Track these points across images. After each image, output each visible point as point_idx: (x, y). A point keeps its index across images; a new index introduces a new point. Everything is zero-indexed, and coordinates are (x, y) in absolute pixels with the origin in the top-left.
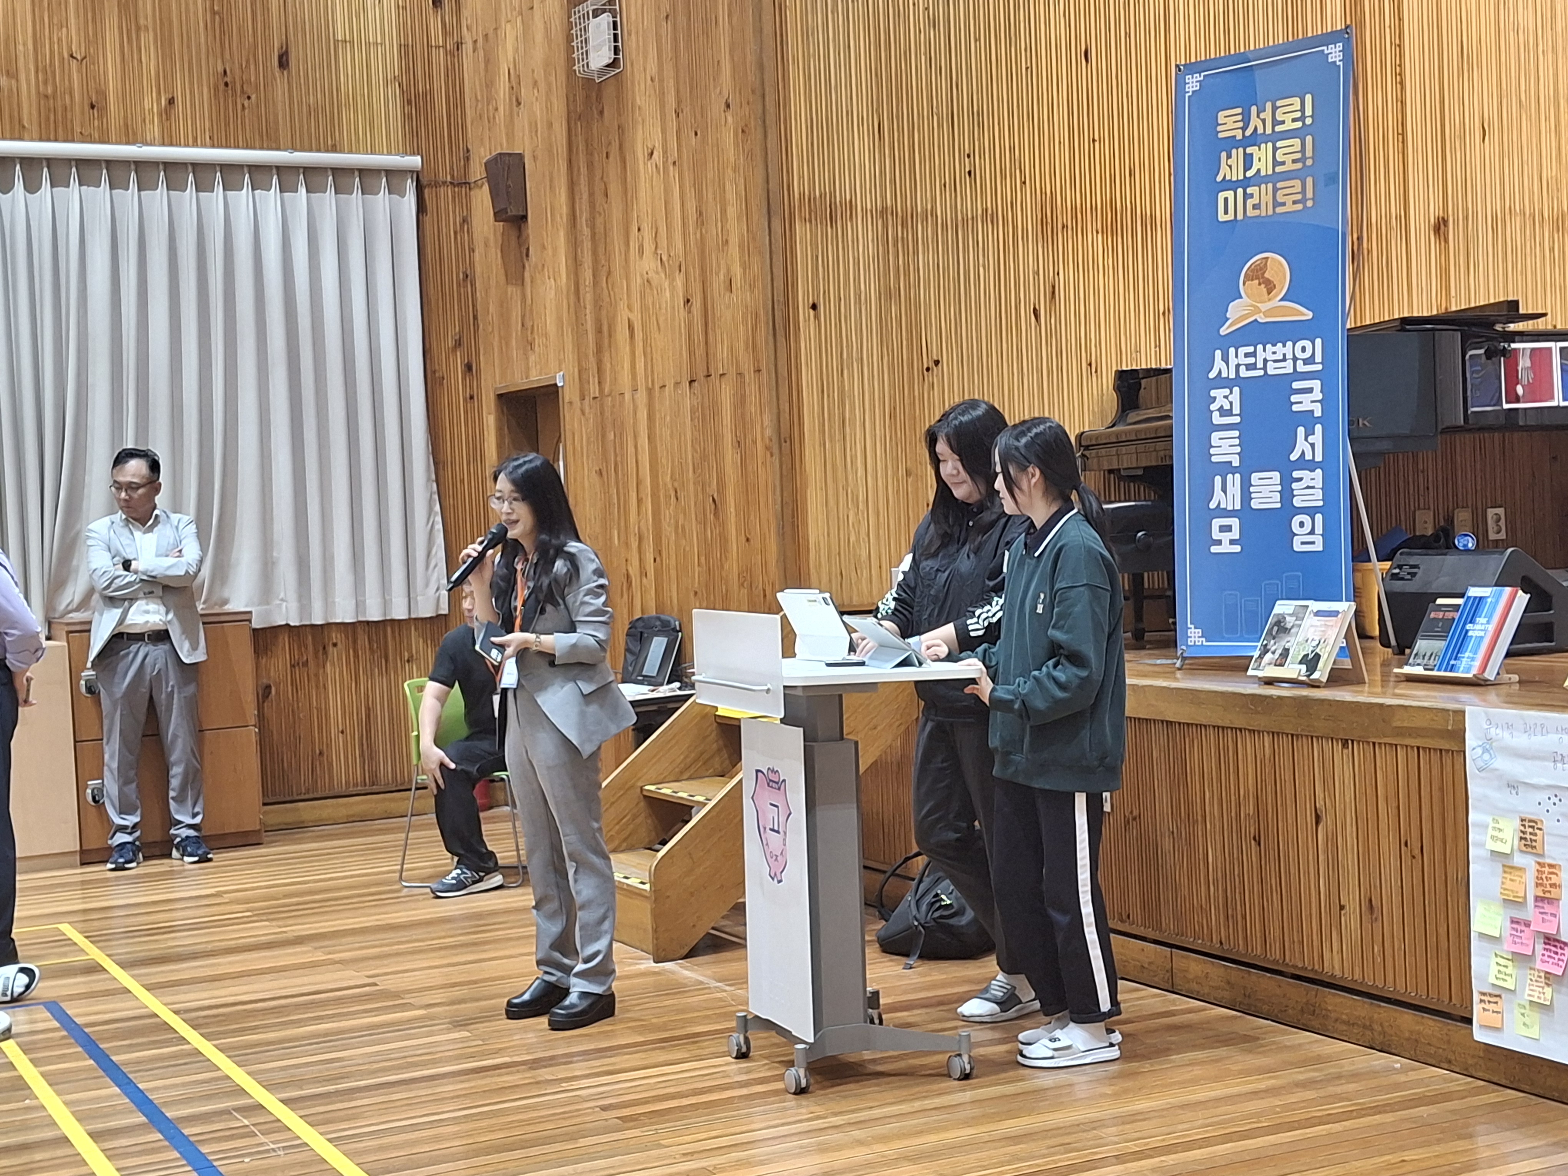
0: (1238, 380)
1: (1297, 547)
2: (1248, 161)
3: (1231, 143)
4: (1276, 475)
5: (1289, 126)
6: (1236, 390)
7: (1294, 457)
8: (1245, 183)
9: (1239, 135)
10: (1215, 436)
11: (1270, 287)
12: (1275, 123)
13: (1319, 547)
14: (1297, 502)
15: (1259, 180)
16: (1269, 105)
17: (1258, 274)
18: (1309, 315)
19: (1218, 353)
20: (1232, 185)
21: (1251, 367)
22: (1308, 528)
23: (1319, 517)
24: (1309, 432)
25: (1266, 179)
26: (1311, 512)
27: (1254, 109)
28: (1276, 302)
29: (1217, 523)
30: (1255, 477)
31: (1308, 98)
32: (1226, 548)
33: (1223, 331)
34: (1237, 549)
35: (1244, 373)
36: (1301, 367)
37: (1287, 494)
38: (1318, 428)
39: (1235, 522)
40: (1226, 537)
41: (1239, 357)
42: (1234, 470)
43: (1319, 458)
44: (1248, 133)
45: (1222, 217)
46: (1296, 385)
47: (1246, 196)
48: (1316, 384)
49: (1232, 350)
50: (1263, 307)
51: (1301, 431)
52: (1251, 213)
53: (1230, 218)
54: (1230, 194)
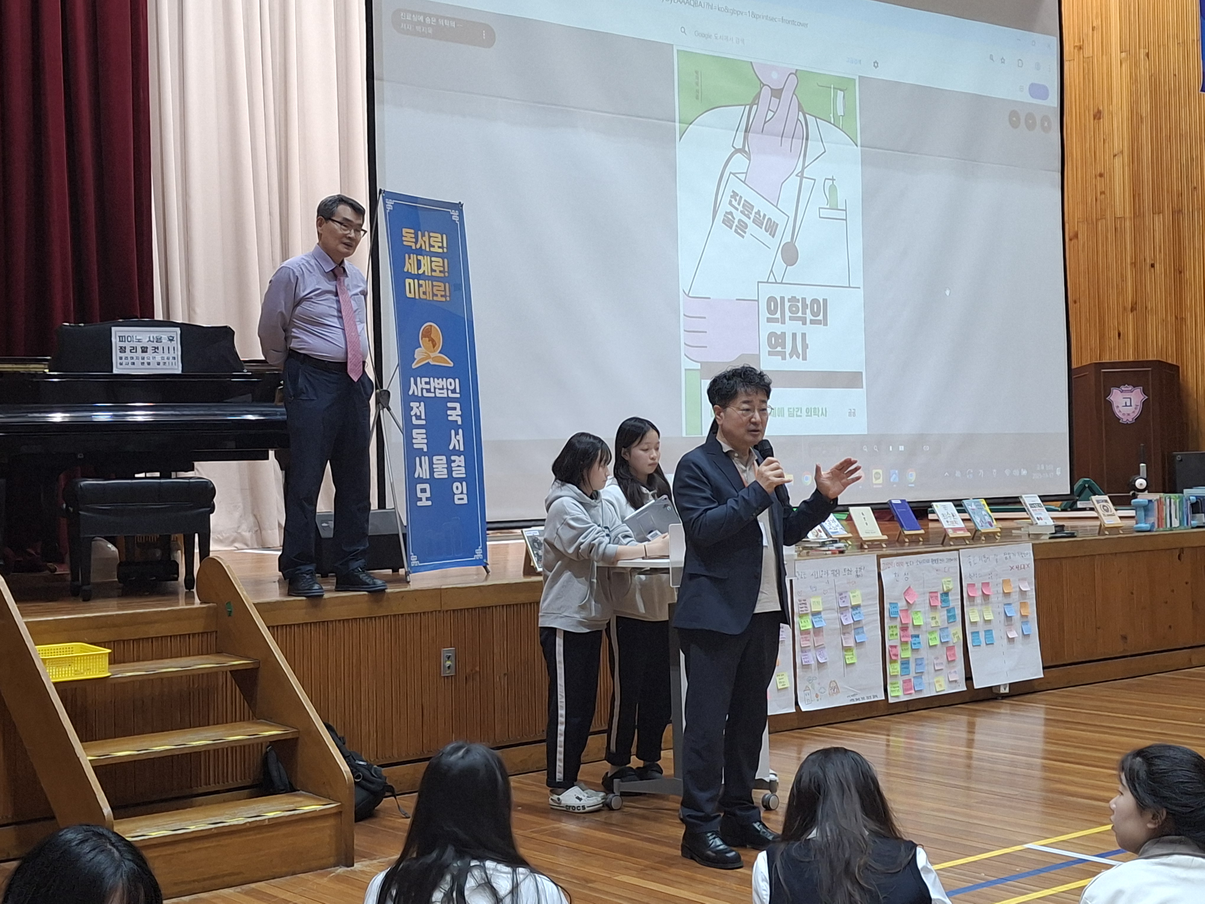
0: (423, 398)
1: (457, 502)
2: (419, 264)
3: (411, 250)
4: (444, 458)
5: (436, 248)
6: (422, 404)
7: (451, 447)
8: (418, 277)
9: (413, 246)
10: (415, 431)
11: (434, 344)
12: (430, 245)
13: (465, 501)
14: (454, 475)
15: (425, 277)
16: (426, 234)
17: (428, 335)
18: (452, 363)
19: (414, 381)
20: (412, 276)
21: (428, 391)
22: (460, 491)
23: (464, 485)
24: (457, 434)
25: (428, 278)
26: (460, 480)
27: (420, 233)
28: (437, 353)
29: (419, 487)
30: (435, 458)
31: (444, 234)
32: (424, 503)
33: (414, 366)
34: (429, 503)
35: (426, 394)
36: (450, 394)
37: (450, 470)
38: (460, 431)
39: (427, 486)
40: (424, 496)
41: (422, 384)
42: (425, 454)
43: (462, 449)
44: (418, 246)
45: (409, 295)
46: (449, 405)
47: (420, 286)
48: (457, 405)
49: (419, 379)
50: (432, 355)
51: (453, 432)
52: (422, 296)
53: (412, 296)
54: (411, 281)
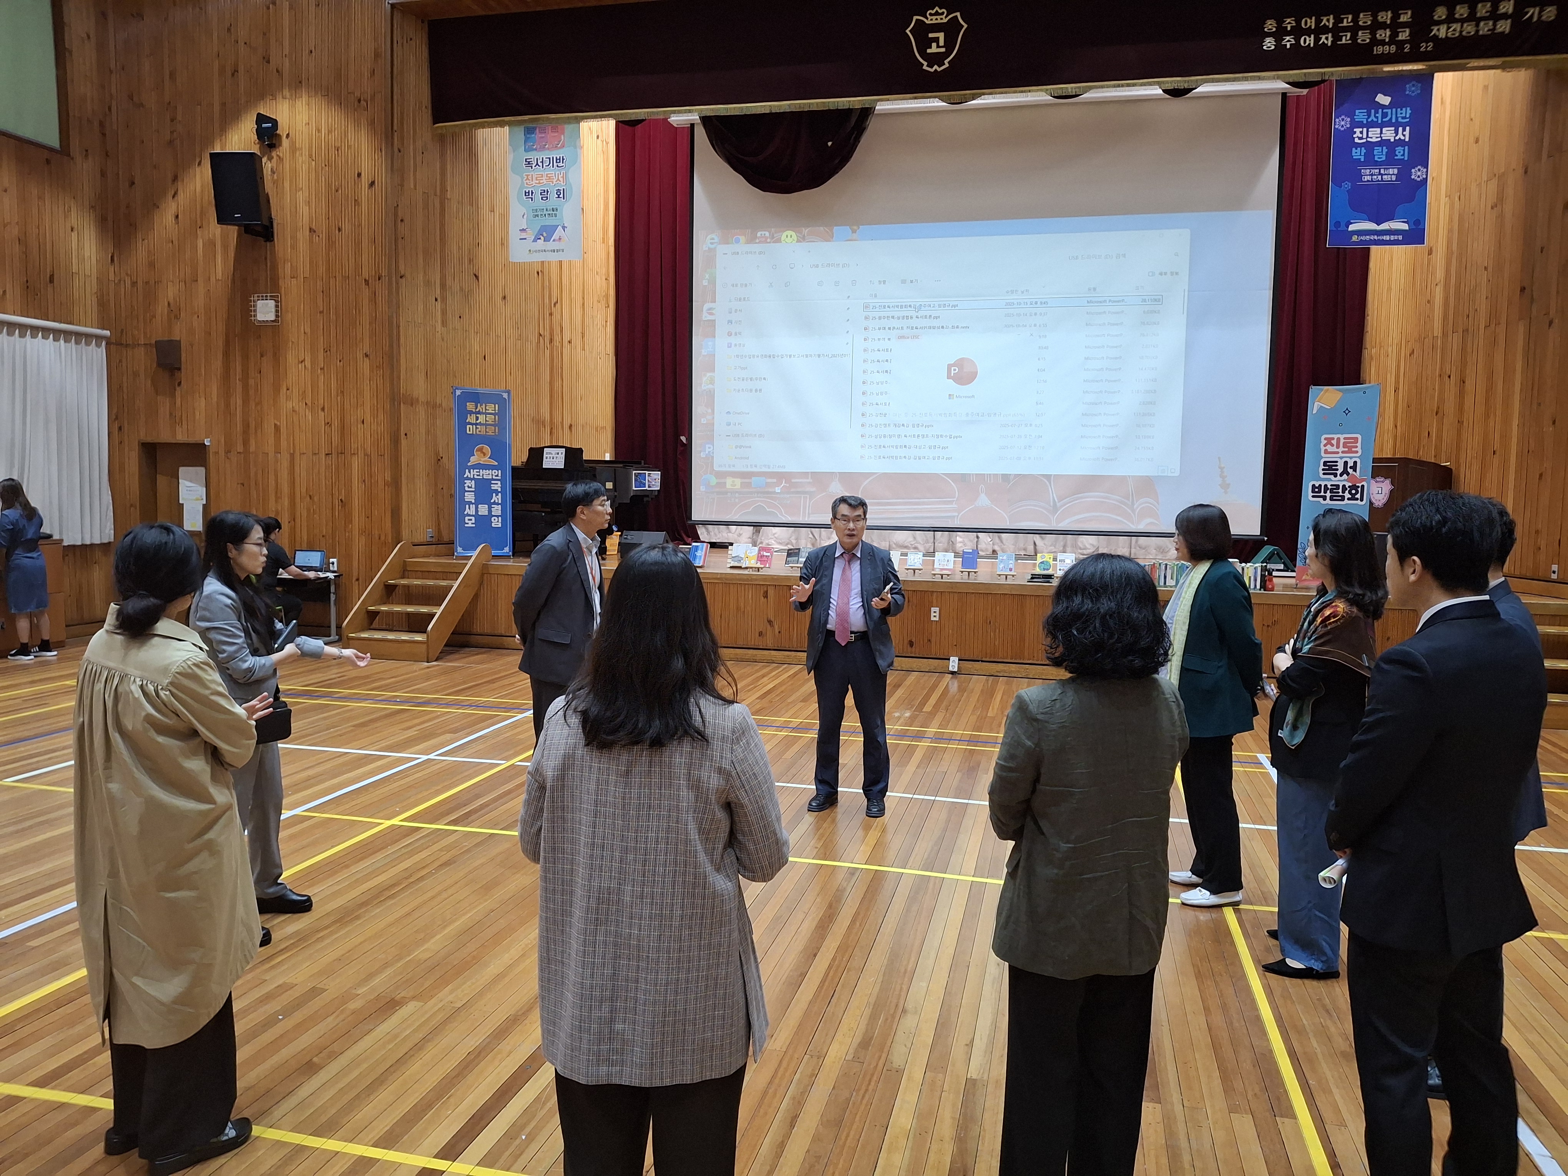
0: (474, 479)
1: (493, 525)
2: (477, 419)
3: (471, 413)
4: (487, 506)
5: (490, 411)
6: (473, 481)
7: (492, 501)
8: (476, 424)
9: (474, 410)
10: (466, 494)
11: (484, 454)
12: (486, 410)
13: (500, 526)
14: (493, 514)
15: (480, 424)
16: (484, 405)
17: (481, 450)
18: (497, 464)
19: (467, 471)
20: (472, 424)
21: (479, 475)
22: (497, 520)
23: (500, 518)
24: (497, 495)
25: (483, 424)
26: (498, 516)
27: (479, 405)
28: (486, 458)
29: (467, 518)
30: (480, 506)
31: (497, 405)
32: (470, 525)
33: (469, 464)
34: (474, 525)
35: (476, 477)
36: (494, 477)
37: (490, 511)
38: (500, 494)
39: (473, 518)
40: (470, 522)
41: (474, 473)
42: (473, 504)
43: (500, 502)
44: (477, 410)
45: (468, 432)
46: (493, 482)
47: (476, 428)
48: (499, 482)
49: (472, 470)
50: (482, 459)
51: (494, 494)
52: (478, 433)
53: (471, 432)
54: (471, 426)
